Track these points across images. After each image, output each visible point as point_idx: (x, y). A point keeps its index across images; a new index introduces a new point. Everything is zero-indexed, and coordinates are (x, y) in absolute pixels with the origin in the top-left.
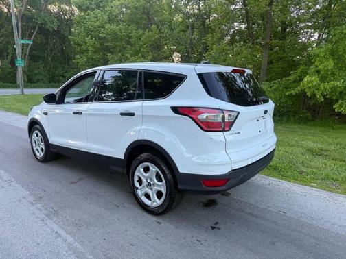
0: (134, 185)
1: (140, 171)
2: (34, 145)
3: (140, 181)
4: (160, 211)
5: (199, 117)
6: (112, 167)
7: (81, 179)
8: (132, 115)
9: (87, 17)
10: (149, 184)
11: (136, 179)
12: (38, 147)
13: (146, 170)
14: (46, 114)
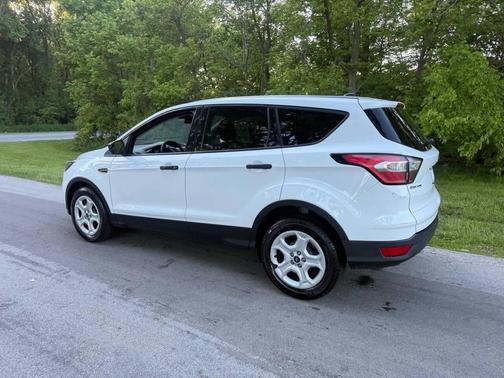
0: (270, 262)
1: (280, 243)
2: (77, 217)
3: (280, 257)
4: (316, 294)
5: (377, 166)
6: (229, 240)
7: (171, 261)
8: (268, 167)
9: (84, 22)
10: (297, 260)
11: (273, 254)
12: (85, 220)
13: (291, 240)
14: (104, 171)
